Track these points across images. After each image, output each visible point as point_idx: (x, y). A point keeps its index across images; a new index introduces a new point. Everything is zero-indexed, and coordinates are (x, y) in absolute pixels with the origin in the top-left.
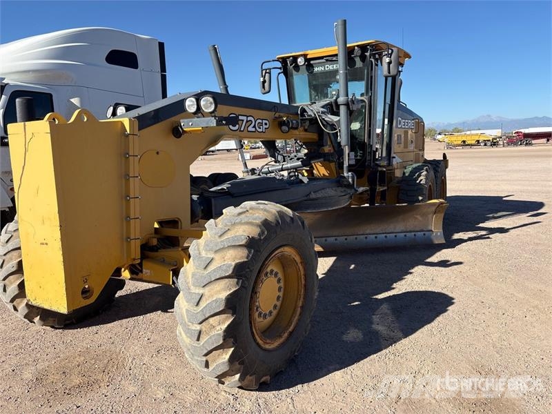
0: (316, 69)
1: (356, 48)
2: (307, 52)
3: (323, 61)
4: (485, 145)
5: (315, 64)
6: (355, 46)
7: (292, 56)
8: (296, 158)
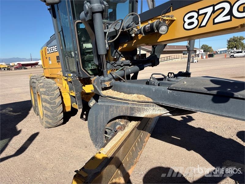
4: (5, 70)
8: (122, 65)
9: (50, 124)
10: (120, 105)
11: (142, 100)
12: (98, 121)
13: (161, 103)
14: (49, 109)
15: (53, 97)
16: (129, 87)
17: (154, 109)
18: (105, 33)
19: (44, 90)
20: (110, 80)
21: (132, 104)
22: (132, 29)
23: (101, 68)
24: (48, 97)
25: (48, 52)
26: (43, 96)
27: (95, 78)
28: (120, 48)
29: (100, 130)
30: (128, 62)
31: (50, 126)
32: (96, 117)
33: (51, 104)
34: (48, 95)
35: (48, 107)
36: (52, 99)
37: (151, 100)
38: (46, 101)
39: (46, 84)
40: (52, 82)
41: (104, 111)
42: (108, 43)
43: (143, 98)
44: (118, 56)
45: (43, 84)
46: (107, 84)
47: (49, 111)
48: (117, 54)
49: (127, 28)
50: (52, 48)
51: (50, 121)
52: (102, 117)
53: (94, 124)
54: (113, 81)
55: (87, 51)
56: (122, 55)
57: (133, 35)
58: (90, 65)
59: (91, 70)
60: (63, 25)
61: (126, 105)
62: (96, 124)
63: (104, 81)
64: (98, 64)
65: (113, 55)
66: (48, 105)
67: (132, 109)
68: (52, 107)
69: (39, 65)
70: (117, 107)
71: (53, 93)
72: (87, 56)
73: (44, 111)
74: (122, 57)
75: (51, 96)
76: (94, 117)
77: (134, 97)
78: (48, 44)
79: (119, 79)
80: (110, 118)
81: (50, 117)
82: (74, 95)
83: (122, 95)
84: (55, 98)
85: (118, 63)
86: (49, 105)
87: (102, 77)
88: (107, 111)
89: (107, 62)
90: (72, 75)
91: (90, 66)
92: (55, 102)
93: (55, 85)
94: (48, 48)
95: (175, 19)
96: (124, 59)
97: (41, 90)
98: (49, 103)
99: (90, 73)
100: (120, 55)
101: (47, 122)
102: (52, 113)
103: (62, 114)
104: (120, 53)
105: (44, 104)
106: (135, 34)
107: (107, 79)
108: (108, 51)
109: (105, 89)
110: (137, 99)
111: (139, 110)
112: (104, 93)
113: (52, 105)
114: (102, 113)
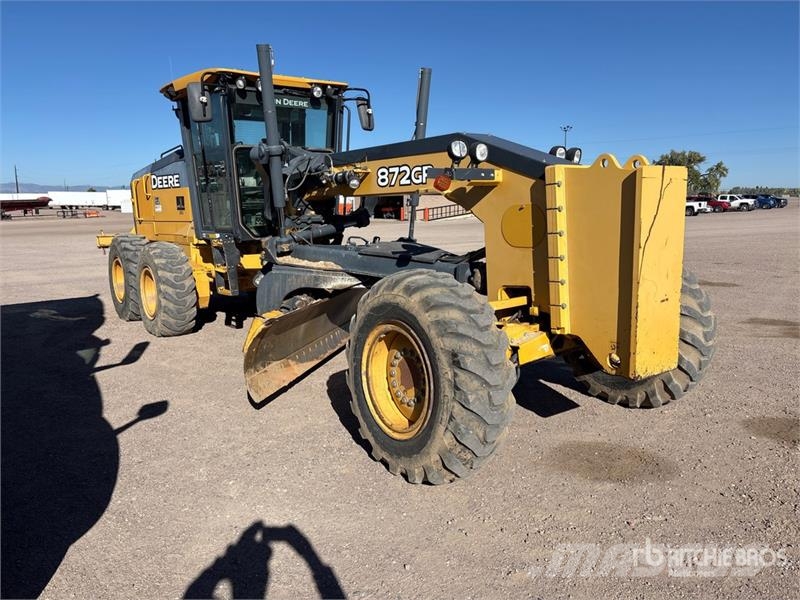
1: (330, 87)
3: (282, 92)
6: (329, 85)
7: (246, 75)
8: (309, 222)
9: (170, 327)
10: (302, 274)
11: (329, 267)
13: (350, 270)
14: (172, 297)
16: (315, 252)
17: (343, 279)
18: (285, 176)
19: (163, 261)
20: (289, 242)
21: (317, 272)
22: (323, 174)
23: (276, 225)
24: (170, 274)
25: (154, 187)
26: (160, 273)
27: (267, 239)
28: (306, 196)
30: (319, 217)
32: (269, 291)
33: (175, 288)
34: (171, 272)
35: (171, 293)
37: (340, 268)
38: (166, 282)
42: (289, 193)
43: (331, 265)
44: (304, 208)
46: (285, 248)
47: (171, 302)
48: (301, 204)
49: (317, 170)
50: (165, 178)
51: (172, 320)
53: (266, 300)
54: (293, 243)
55: (248, 193)
56: (310, 207)
57: (324, 182)
58: (253, 220)
59: (256, 228)
60: (206, 144)
61: (308, 274)
62: (268, 300)
63: (281, 243)
64: (270, 218)
65: (295, 205)
66: (170, 290)
67: (316, 279)
68: (177, 294)
69: (51, 208)
70: (297, 277)
72: (248, 202)
73: (162, 300)
74: (310, 209)
75: (175, 273)
77: (321, 264)
78: (155, 168)
79: (304, 243)
80: (288, 291)
81: (172, 312)
82: (223, 271)
83: (305, 263)
85: (303, 218)
86: (172, 289)
87: (278, 238)
88: (284, 281)
89: (286, 217)
90: (218, 236)
91: (254, 222)
92: (183, 286)
94: (154, 177)
95: (369, 170)
96: (313, 213)
97: (156, 261)
98: (173, 286)
99: (255, 233)
100: (307, 207)
101: (165, 323)
102: (177, 305)
103: (195, 309)
104: (307, 203)
105: (162, 287)
106: (328, 181)
107: (284, 240)
108: (287, 202)
109: (282, 254)
110: (324, 267)
111: (325, 280)
112: (280, 260)
113: (178, 290)
114: (277, 284)
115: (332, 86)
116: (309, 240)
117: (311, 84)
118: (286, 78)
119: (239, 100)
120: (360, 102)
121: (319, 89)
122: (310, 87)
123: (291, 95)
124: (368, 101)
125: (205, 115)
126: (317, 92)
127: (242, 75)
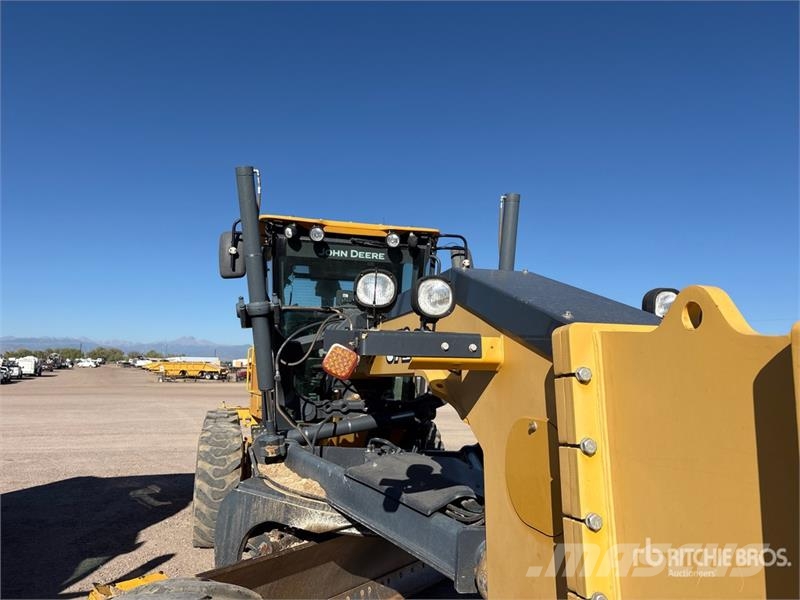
0: (333, 253)
1: (411, 234)
2: (325, 222)
3: (349, 242)
4: (212, 378)
5: (333, 243)
6: (409, 232)
7: (296, 222)
8: (344, 410)
9: (202, 535)
10: (272, 498)
11: (308, 492)
12: (233, 526)
14: (206, 497)
15: (222, 468)
17: (323, 514)
20: (277, 443)
21: (291, 498)
24: (210, 466)
29: (233, 548)
30: (363, 403)
31: (204, 543)
33: (212, 485)
35: (206, 491)
36: (219, 473)
37: (323, 495)
39: (216, 437)
40: (231, 431)
41: (245, 507)
42: (281, 368)
43: (315, 488)
44: (343, 389)
45: (210, 434)
46: (270, 452)
47: (204, 503)
52: (239, 518)
56: (352, 387)
61: (280, 500)
62: (228, 535)
63: (265, 444)
67: (288, 509)
68: (213, 493)
70: (265, 502)
71: (225, 460)
74: (352, 391)
75: (218, 465)
76: (227, 517)
77: (299, 484)
80: (251, 524)
81: (205, 517)
83: (286, 478)
84: (226, 472)
85: (338, 404)
86: (208, 486)
88: (249, 507)
89: (307, 402)
93: (236, 439)
96: (357, 396)
100: (347, 387)
101: (197, 530)
102: (211, 508)
107: (271, 439)
109: (270, 460)
110: (302, 490)
111: (299, 514)
112: (264, 469)
113: (215, 489)
114: (240, 511)
115: (414, 232)
116: (311, 441)
117: (387, 231)
118: (351, 224)
119: (290, 252)
120: (456, 252)
121: (395, 236)
122: (385, 235)
123: (360, 245)
124: (465, 249)
125: (234, 270)
126: (394, 241)
127: (292, 222)
